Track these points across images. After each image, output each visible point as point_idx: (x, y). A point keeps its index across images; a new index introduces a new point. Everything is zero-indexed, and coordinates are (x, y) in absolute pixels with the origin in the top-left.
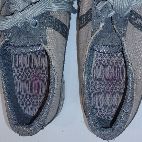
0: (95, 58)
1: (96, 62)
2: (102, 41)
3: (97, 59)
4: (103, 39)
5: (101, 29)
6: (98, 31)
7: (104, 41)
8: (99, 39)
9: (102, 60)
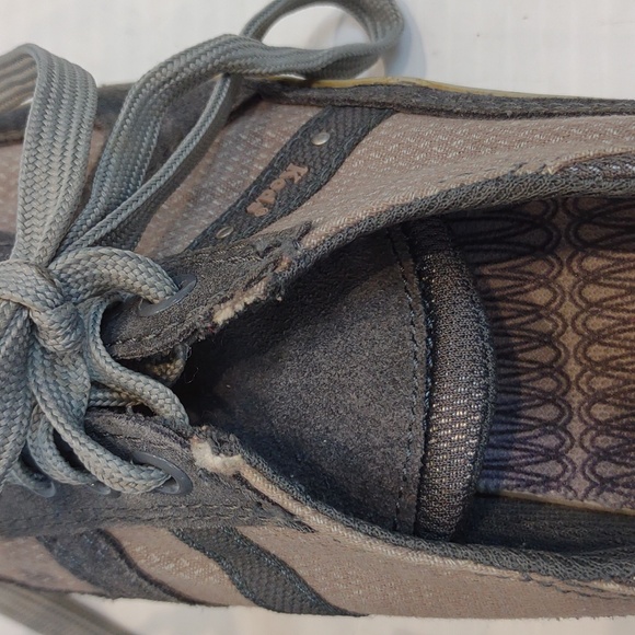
0: (570, 494)
1: (605, 484)
2: (392, 446)
3: (580, 484)
4: (378, 441)
5: (237, 458)
6: (256, 480)
7: (390, 434)
8: (381, 469)
9: (592, 440)
